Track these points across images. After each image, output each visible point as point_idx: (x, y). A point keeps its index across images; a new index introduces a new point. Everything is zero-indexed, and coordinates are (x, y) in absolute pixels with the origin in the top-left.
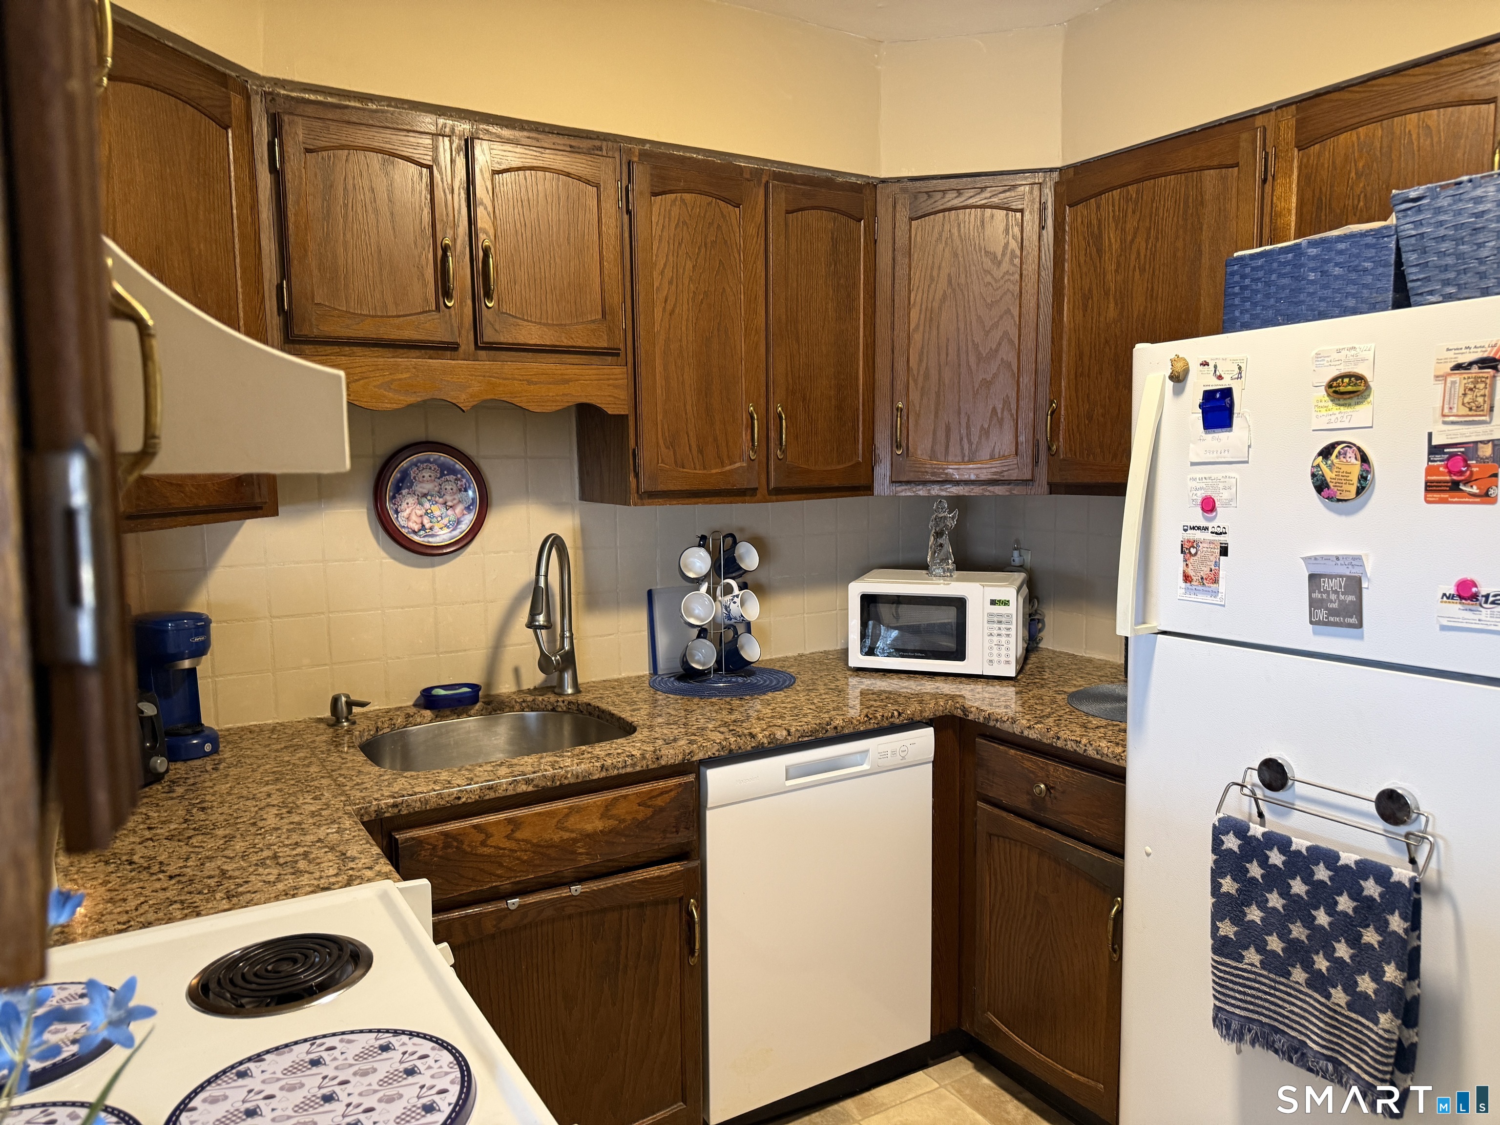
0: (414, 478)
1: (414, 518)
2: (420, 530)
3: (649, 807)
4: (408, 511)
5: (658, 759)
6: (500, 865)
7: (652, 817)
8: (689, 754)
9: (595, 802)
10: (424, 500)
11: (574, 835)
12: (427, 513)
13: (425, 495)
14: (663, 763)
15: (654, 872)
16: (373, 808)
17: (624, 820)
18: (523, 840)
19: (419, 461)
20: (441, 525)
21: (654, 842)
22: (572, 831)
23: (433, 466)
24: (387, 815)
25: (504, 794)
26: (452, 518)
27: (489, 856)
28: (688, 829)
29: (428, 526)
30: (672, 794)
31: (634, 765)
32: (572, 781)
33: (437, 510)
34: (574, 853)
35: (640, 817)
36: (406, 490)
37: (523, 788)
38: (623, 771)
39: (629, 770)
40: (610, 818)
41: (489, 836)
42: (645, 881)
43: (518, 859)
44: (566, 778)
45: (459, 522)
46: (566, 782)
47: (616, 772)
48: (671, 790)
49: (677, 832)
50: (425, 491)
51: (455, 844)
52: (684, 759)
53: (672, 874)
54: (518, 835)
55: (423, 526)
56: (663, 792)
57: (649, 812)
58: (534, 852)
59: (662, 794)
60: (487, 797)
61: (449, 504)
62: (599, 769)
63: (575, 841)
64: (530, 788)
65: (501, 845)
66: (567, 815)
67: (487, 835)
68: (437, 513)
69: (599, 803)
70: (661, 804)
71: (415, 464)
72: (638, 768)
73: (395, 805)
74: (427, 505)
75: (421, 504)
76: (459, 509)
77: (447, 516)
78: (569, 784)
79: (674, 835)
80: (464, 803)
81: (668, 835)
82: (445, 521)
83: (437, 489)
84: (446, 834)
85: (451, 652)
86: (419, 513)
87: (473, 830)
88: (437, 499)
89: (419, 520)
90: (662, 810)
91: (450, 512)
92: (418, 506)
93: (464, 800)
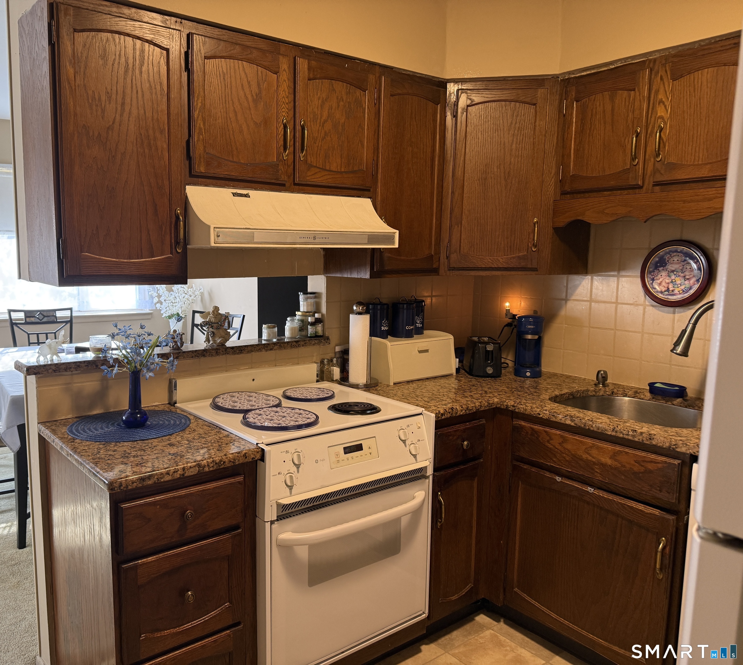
0: (668, 261)
1: (664, 284)
2: (665, 291)
3: (642, 466)
4: (661, 280)
5: (650, 439)
6: (555, 456)
7: (642, 473)
8: (675, 445)
9: (607, 447)
10: (672, 274)
11: (594, 460)
12: (672, 282)
13: (673, 271)
14: (654, 443)
15: (641, 507)
16: (505, 404)
17: (624, 466)
18: (567, 449)
19: (671, 251)
20: (679, 289)
21: (643, 489)
22: (593, 457)
23: (680, 254)
24: (510, 409)
25: (560, 421)
26: (688, 286)
27: (550, 449)
28: (669, 493)
29: (671, 289)
30: (660, 465)
31: (634, 436)
32: (595, 429)
33: (679, 281)
34: (593, 469)
35: (636, 469)
36: (662, 268)
37: (568, 422)
38: (626, 437)
39: (630, 438)
40: (616, 460)
41: (551, 439)
42: (632, 508)
43: (564, 458)
44: (592, 426)
45: (690, 288)
46: (592, 429)
47: (621, 435)
48: (658, 463)
49: (661, 491)
50: (673, 269)
51: (536, 436)
52: (670, 447)
53: (651, 514)
54: (565, 445)
55: (668, 289)
56: (652, 462)
57: (642, 469)
58: (572, 458)
59: (651, 462)
60: (552, 419)
61: (687, 277)
62: (612, 430)
63: (594, 463)
64: (573, 424)
65: (557, 446)
66: (591, 447)
67: (550, 438)
68: (678, 282)
69: (610, 449)
70: (650, 468)
71: (669, 253)
72: (636, 439)
73: (513, 406)
74: (673, 277)
75: (669, 276)
76: (692, 281)
77: (684, 284)
78: (593, 431)
79: (658, 492)
80: (541, 417)
81: (653, 490)
82: (683, 287)
83: (681, 268)
84: (532, 429)
85: (679, 366)
86: (667, 281)
87: (544, 433)
88: (680, 274)
89: (666, 286)
90: (650, 472)
91: (687, 282)
92: (668, 278)
93: (541, 416)
